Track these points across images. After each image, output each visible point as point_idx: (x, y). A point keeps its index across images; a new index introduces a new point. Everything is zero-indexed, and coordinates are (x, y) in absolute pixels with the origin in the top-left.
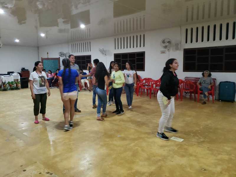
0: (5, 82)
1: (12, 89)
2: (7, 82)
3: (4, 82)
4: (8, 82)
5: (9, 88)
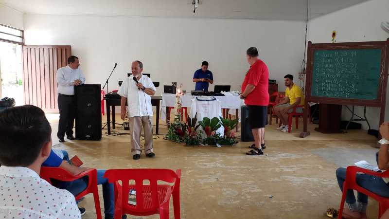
0: (195, 119)
1: (212, 142)
2: (201, 118)
3: (192, 116)
4: (205, 119)
5: (204, 136)
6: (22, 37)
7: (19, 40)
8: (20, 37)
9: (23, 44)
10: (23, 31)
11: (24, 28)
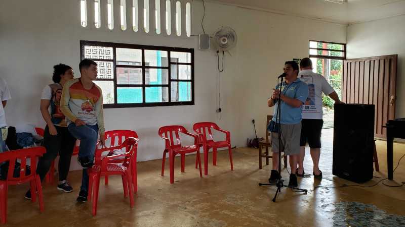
6: (345, 51)
7: (341, 54)
8: (342, 51)
9: (344, 58)
10: (345, 45)
11: (347, 41)
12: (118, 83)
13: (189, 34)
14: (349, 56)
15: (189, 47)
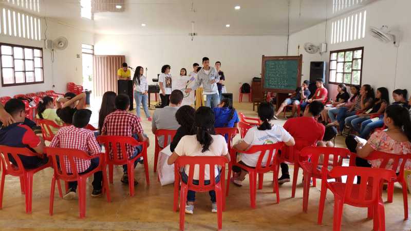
8: (91, 50)
9: (93, 54)
10: (93, 46)
11: (94, 43)
12: (15, 70)
13: (40, 39)
14: (95, 54)
15: (41, 47)
